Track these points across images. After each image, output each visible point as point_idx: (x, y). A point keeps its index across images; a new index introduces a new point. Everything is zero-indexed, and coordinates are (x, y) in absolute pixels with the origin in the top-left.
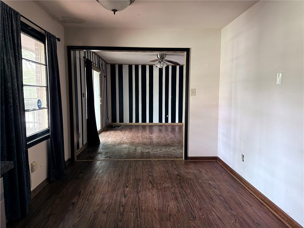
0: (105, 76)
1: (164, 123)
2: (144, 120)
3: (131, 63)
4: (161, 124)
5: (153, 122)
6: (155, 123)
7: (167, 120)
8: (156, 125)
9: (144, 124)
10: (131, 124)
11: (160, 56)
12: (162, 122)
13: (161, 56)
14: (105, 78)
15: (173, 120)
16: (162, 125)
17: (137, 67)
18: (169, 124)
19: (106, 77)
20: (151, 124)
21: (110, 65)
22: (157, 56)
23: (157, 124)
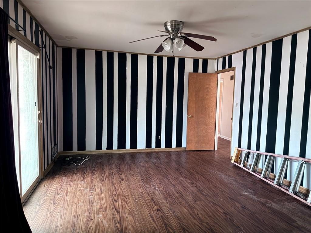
0: (51, 65)
1: (154, 149)
2: (122, 145)
3: (99, 48)
4: (149, 150)
5: (136, 148)
6: (139, 150)
7: (158, 144)
8: (141, 153)
9: (122, 151)
10: (99, 152)
11: (171, 27)
12: (151, 147)
13: (175, 27)
14: (51, 70)
15: (168, 143)
16: (152, 152)
17: (110, 55)
18: (161, 150)
19: (53, 68)
20: (133, 151)
21: (61, 48)
22: (166, 26)
23: (143, 151)
